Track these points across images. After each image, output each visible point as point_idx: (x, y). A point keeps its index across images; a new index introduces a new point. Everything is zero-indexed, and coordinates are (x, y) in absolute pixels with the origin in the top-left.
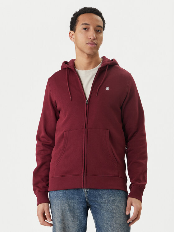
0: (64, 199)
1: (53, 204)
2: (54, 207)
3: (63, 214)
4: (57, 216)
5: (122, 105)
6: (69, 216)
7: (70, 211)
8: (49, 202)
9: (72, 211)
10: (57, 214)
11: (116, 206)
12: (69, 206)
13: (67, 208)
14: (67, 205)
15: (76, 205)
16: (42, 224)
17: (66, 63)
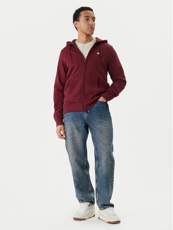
0: (73, 121)
1: (66, 125)
2: (66, 127)
3: (72, 130)
4: (68, 132)
5: (109, 62)
6: (76, 131)
7: (76, 128)
8: (63, 124)
9: (77, 128)
10: (68, 131)
11: (104, 125)
12: (76, 125)
13: (74, 127)
14: (74, 125)
15: (80, 125)
16: (60, 138)
17: (68, 42)
